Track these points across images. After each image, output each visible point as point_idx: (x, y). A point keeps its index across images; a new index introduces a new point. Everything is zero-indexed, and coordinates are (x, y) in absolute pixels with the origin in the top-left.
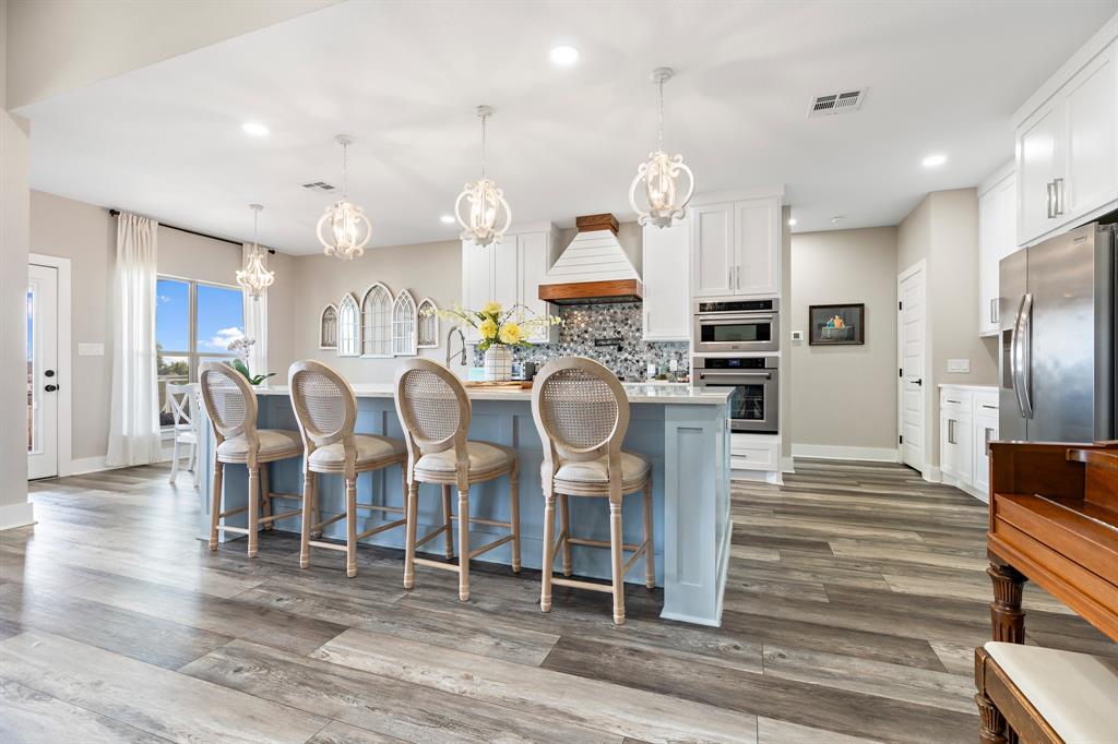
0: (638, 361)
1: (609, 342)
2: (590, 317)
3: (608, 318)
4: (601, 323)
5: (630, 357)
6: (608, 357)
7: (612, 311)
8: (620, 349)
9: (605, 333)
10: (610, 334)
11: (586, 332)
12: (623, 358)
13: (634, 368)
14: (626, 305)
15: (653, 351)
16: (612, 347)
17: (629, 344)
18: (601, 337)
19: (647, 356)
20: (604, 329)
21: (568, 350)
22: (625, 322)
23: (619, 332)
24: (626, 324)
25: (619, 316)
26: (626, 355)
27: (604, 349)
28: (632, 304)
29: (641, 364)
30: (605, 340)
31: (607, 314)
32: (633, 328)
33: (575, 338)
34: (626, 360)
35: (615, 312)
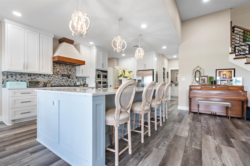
0: (73, 81)
1: (66, 76)
2: (60, 68)
3: (65, 69)
4: (63, 70)
5: (71, 80)
6: (65, 80)
7: (67, 67)
8: (69, 78)
9: (65, 73)
10: (66, 73)
11: (59, 72)
12: (70, 80)
13: (73, 83)
14: (71, 66)
15: (77, 79)
16: (67, 77)
17: (71, 77)
18: (64, 74)
19: (76, 80)
20: (64, 72)
21: (53, 77)
22: (70, 70)
23: (69, 73)
24: (71, 71)
25: (69, 69)
26: (71, 79)
27: (64, 78)
28: (72, 66)
29: (74, 82)
30: (65, 75)
31: (65, 68)
32: (72, 73)
33: (55, 73)
34: (70, 81)
35: (68, 67)
